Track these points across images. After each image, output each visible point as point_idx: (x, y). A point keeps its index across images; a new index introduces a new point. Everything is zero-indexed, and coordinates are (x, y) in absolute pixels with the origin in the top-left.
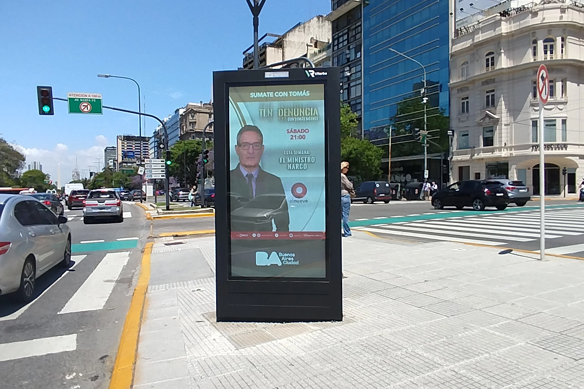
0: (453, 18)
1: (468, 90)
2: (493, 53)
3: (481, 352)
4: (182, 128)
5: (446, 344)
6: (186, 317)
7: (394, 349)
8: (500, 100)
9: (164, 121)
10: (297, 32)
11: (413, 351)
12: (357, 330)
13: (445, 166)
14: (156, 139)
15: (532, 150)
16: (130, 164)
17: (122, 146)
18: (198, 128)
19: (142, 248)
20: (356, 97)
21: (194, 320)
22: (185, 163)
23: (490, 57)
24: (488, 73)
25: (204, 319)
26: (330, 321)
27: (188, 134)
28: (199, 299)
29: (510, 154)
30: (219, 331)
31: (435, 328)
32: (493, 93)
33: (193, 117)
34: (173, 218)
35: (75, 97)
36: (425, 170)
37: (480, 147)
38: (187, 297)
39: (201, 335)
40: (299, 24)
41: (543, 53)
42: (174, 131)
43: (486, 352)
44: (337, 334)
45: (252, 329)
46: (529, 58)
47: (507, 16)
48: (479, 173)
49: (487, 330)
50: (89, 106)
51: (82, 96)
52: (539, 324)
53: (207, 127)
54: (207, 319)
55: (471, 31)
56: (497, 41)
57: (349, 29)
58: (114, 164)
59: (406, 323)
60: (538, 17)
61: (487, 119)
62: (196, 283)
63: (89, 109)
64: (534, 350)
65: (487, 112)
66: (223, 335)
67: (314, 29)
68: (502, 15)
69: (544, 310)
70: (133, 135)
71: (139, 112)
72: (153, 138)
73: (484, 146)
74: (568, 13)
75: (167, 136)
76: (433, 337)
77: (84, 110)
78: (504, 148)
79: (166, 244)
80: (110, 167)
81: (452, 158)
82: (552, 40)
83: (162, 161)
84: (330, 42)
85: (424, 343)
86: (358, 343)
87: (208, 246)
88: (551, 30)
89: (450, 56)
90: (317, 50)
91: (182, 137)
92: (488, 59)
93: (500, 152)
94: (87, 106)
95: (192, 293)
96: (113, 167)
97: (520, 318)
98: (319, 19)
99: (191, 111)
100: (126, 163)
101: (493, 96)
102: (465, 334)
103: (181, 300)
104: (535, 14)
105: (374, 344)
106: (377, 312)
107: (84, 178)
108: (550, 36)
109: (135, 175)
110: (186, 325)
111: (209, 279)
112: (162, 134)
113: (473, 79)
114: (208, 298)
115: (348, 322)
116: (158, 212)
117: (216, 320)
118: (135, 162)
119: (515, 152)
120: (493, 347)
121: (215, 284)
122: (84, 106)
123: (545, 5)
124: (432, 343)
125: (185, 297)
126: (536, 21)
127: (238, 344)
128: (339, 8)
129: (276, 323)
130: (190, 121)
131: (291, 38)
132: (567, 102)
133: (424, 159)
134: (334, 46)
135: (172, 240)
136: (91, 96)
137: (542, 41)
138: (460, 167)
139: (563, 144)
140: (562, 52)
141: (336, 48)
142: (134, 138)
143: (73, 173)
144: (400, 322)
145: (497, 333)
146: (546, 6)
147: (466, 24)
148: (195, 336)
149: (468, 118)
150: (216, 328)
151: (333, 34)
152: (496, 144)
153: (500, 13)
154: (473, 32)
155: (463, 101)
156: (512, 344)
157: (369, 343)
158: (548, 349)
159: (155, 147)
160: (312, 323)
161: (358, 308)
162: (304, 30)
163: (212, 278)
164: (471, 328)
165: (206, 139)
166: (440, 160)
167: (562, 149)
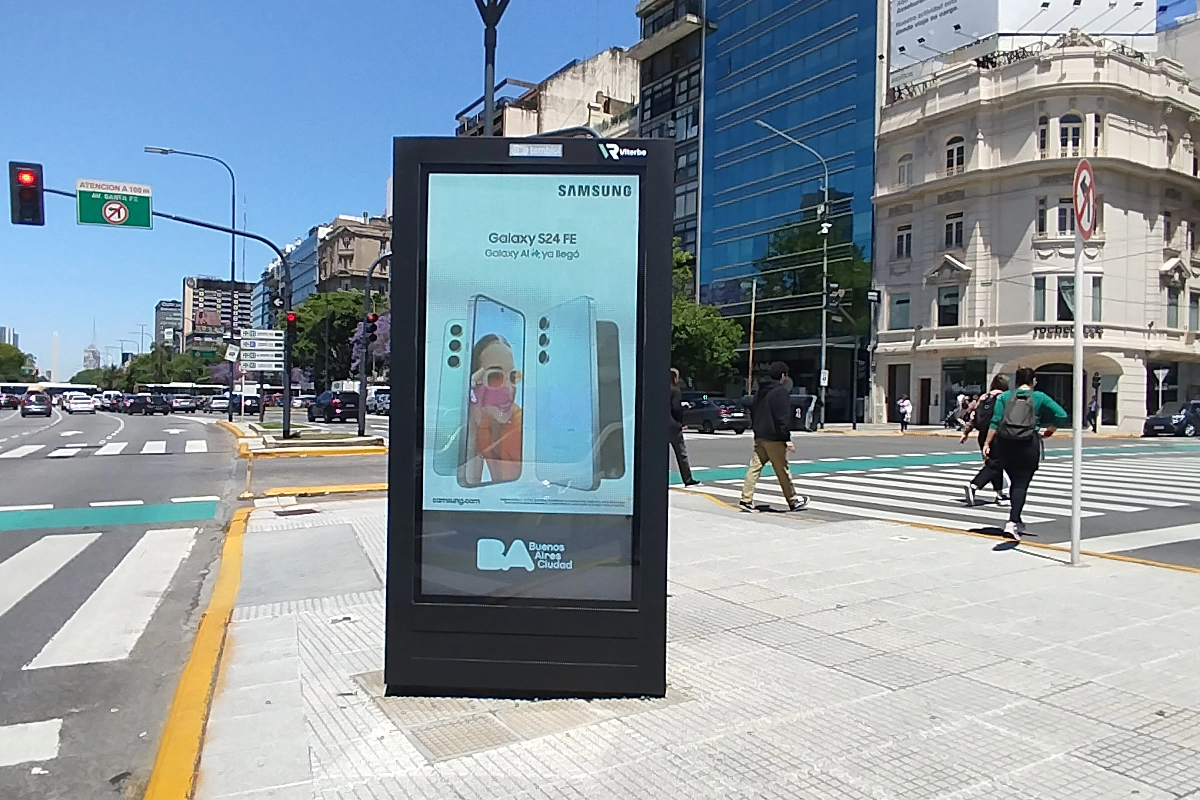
0: (885, 66)
1: (911, 211)
2: (961, 139)
3: (974, 775)
4: (322, 267)
5: (894, 755)
6: (315, 684)
7: (782, 765)
8: (973, 234)
9: (284, 251)
10: (568, 78)
11: (824, 771)
12: (699, 720)
13: (862, 363)
14: (267, 289)
15: (1034, 337)
16: (210, 339)
17: (194, 299)
18: (358, 268)
19: (226, 520)
20: (686, 217)
21: (333, 691)
22: (326, 340)
23: (955, 147)
24: (951, 179)
25: (355, 688)
26: (638, 697)
27: (335, 279)
28: (346, 640)
29: (991, 343)
30: (389, 718)
31: (866, 716)
32: (959, 220)
33: (346, 244)
34: (296, 456)
35: (92, 190)
36: (823, 371)
37: (932, 328)
38: (320, 635)
39: (348, 728)
40: (573, 64)
41: (1060, 143)
42: (305, 273)
43: (984, 775)
44: (655, 728)
45: (463, 713)
46: (1031, 152)
47: (990, 66)
48: (929, 380)
49: (980, 722)
50: (122, 210)
51: (108, 187)
52: (1089, 709)
53: (374, 267)
54: (363, 689)
55: (919, 94)
56: (970, 116)
57: (675, 78)
58: (176, 337)
59: (805, 705)
60: (1051, 71)
61: (947, 271)
62: (341, 602)
63: (122, 216)
64: (1085, 771)
65: (948, 256)
66: (399, 729)
67: (604, 74)
68: (980, 64)
69: (1094, 676)
70: (217, 278)
71: (231, 228)
72: (261, 286)
73: (939, 325)
74: (1108, 67)
75: (289, 283)
76: (865, 738)
77: (112, 219)
78: (979, 330)
79: (279, 514)
80: (166, 345)
81: (875, 348)
82: (1077, 119)
83: (277, 335)
84: (637, 102)
85: (848, 752)
86: (702, 750)
87: (370, 518)
88: (1075, 99)
89: (876, 141)
90: (608, 117)
91: (322, 287)
92: (952, 151)
93: (971, 338)
94: (118, 211)
95: (330, 626)
96: (171, 344)
97: (1048, 696)
98: (614, 55)
99: (343, 234)
100: (202, 336)
101: (959, 224)
102: (934, 731)
103: (306, 642)
104: (1045, 66)
105: (739, 753)
106: (741, 678)
107: (110, 365)
108: (1073, 112)
109: (219, 363)
110: (315, 702)
111: (370, 593)
112: (280, 279)
113: (921, 189)
114: (366, 639)
115: (678, 699)
116: (264, 442)
117: (384, 692)
118: (221, 335)
119: (1000, 340)
120: (999, 764)
121: (385, 605)
122: (111, 209)
123: (1066, 49)
124: (865, 751)
125: (316, 636)
126: (1048, 79)
127: (434, 749)
128: (656, 35)
129: (518, 701)
130: (340, 253)
131: (556, 91)
132: (1103, 244)
133: (821, 347)
134: (644, 111)
135: (291, 503)
136: (129, 189)
137: (1057, 119)
138: (890, 366)
139: (1093, 327)
140: (1096, 144)
141: (647, 115)
142: (220, 284)
143: (87, 355)
144: (790, 701)
145: (1003, 730)
146: (1068, 50)
147: (910, 78)
148: (335, 731)
149: (908, 267)
150: (382, 710)
151: (642, 86)
152: (964, 322)
153: (977, 60)
154: (922, 95)
155: (901, 233)
156: (1038, 755)
157: (726, 751)
158: (1115, 768)
159: (263, 305)
160: (597, 700)
161: (697, 667)
162: (584, 76)
163: (377, 592)
164: (945, 718)
165: (372, 293)
166: (853, 350)
167: (1093, 337)
